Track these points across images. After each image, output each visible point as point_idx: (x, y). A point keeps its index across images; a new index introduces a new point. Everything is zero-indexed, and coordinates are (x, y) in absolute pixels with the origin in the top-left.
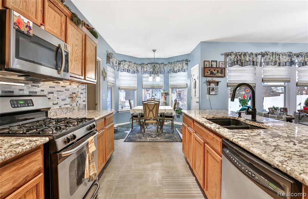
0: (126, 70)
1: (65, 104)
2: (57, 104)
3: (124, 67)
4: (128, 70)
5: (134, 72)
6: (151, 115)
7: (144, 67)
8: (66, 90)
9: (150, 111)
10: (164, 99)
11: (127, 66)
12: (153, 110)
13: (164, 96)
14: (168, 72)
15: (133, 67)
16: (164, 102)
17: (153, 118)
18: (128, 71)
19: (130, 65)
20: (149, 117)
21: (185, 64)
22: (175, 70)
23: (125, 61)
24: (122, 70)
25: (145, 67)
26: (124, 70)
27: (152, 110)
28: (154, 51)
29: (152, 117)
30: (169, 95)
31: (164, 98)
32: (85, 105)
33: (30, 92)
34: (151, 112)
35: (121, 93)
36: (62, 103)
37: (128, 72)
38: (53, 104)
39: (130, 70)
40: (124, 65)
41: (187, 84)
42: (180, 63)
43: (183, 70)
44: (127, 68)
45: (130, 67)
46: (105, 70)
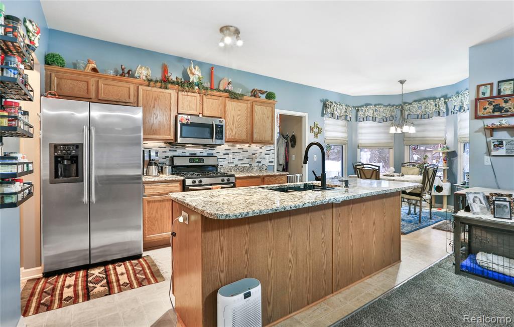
0: (371, 118)
1: (242, 164)
2: (233, 163)
3: (365, 115)
4: (373, 117)
5: (385, 119)
8: (243, 151)
10: (445, 165)
11: (371, 112)
15: (383, 112)
16: (444, 170)
18: (374, 119)
23: (367, 105)
24: (361, 120)
26: (365, 119)
28: (402, 82)
30: (457, 155)
31: (444, 162)
32: (274, 166)
33: (207, 154)
35: (362, 153)
36: (239, 163)
37: (373, 121)
38: (228, 163)
39: (375, 118)
40: (365, 111)
44: (371, 115)
45: (375, 114)
46: (317, 125)
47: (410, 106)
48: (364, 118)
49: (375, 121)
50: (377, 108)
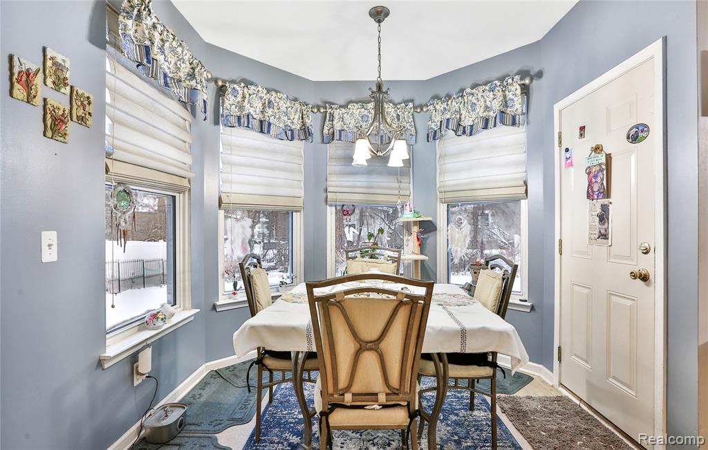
0: (256, 124)
3: (241, 108)
4: (261, 122)
5: (289, 133)
6: (370, 376)
7: (332, 115)
9: (363, 346)
10: (417, 249)
11: (259, 105)
12: (383, 345)
13: (415, 235)
14: (431, 135)
15: (286, 113)
16: (416, 261)
17: (382, 398)
18: (264, 127)
19: (270, 102)
20: (356, 388)
21: (519, 92)
22: (467, 122)
23: (248, 83)
24: (233, 120)
25: (337, 117)
26: (242, 121)
27: (374, 345)
28: (380, 15)
29: (377, 385)
30: (436, 229)
31: (417, 243)
34: (369, 359)
37: (262, 131)
39: (269, 124)
40: (244, 97)
41: (526, 183)
42: (492, 90)
43: (509, 120)
44: (258, 116)
45: (269, 112)
46: (58, 67)
47: (343, 110)
48: (239, 118)
49: (269, 132)
50: (272, 99)
